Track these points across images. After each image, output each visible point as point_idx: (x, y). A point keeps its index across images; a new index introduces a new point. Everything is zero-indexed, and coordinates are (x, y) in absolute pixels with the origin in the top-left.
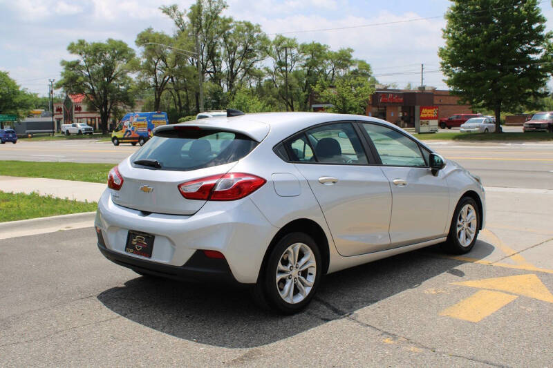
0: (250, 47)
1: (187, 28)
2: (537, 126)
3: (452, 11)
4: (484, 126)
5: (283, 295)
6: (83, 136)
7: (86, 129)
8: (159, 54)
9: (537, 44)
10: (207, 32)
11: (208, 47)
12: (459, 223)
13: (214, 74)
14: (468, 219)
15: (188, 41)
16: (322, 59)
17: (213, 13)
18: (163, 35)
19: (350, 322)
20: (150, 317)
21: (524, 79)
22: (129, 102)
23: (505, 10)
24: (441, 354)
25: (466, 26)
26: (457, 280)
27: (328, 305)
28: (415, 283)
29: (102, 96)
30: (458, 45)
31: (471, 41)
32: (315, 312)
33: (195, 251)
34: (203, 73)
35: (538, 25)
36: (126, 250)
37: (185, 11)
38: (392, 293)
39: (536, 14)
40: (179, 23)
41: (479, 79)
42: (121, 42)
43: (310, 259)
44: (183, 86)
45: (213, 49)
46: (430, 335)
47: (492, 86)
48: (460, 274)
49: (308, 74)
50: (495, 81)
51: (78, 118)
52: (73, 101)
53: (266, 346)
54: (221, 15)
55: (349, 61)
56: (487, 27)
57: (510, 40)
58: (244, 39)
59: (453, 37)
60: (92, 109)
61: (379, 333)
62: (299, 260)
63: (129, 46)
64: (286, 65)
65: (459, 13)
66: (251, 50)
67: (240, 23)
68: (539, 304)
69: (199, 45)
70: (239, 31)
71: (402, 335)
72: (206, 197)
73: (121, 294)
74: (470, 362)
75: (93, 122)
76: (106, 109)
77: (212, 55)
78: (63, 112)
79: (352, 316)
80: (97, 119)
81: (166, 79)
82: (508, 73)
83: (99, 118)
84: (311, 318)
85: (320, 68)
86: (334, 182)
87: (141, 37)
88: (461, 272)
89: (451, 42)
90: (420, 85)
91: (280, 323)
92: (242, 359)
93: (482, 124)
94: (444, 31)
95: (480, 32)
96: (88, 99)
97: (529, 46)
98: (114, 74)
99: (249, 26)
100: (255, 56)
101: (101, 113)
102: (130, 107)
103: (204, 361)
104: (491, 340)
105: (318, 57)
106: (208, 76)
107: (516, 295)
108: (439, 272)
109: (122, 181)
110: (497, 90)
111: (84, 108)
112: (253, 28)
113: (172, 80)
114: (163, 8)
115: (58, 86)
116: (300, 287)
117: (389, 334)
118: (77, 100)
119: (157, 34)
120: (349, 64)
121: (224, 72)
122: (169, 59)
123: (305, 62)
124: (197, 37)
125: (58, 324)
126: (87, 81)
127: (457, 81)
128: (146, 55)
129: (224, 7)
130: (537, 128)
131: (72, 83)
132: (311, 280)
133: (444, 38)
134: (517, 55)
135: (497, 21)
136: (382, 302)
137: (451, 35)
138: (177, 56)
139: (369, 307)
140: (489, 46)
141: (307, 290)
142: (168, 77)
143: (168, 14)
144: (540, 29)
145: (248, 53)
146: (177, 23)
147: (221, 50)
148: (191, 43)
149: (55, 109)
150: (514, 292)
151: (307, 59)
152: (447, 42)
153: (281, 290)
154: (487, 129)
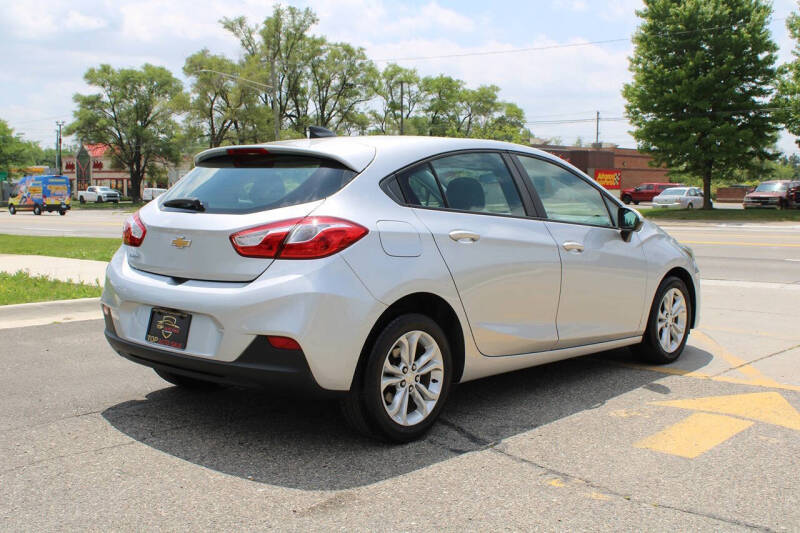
0: (350, 81)
1: (259, 51)
2: (764, 201)
3: (643, 32)
4: (687, 200)
5: (391, 412)
6: (105, 205)
7: (109, 196)
8: (218, 87)
9: (765, 82)
10: (288, 57)
11: (289, 78)
12: (661, 315)
13: (298, 118)
14: (674, 311)
15: (259, 69)
16: (454, 99)
17: (297, 29)
18: (223, 60)
19: (495, 455)
20: (182, 443)
21: (746, 131)
22: (171, 156)
23: (720, 32)
24: (639, 503)
25: (663, 54)
26: (659, 399)
27: (461, 430)
28: (595, 402)
29: (133, 146)
30: (652, 81)
31: (670, 74)
32: (440, 440)
33: (254, 337)
34: (281, 117)
35: (766, 54)
36: (146, 339)
37: (257, 26)
38: (561, 415)
39: (763, 38)
40: (247, 43)
41: (680, 130)
42: (162, 69)
43: (434, 358)
44: (252, 135)
45: (296, 82)
46: (621, 476)
47: (699, 141)
48: (665, 390)
49: (433, 122)
50: (704, 134)
51: (97, 179)
52: (90, 153)
53: (364, 488)
54: (308, 34)
55: (493, 104)
56: (693, 56)
57: (727, 76)
58: (342, 69)
59: (645, 69)
60: (118, 166)
61: (542, 471)
62: (417, 357)
63: (174, 76)
64: (402, 108)
65: (652, 34)
66: (351, 86)
67: (336, 45)
68: (787, 433)
69: (276, 76)
70: (334, 57)
71: (578, 475)
72: (273, 254)
73: (139, 410)
74: (687, 516)
75: (120, 186)
76: (138, 166)
77: (294, 91)
78: (75, 170)
79: (497, 447)
80: (125, 181)
81: (227, 124)
82: (723, 123)
83: (128, 180)
84: (435, 449)
85: (451, 114)
86: (473, 240)
87: (191, 62)
88: (664, 387)
89: (641, 76)
90: (594, 141)
91: (385, 454)
92: (324, 507)
93: (684, 196)
94: (631, 60)
95: (682, 63)
96: (113, 150)
97: (754, 84)
98: (151, 115)
99: (349, 50)
100: (357, 94)
101: (132, 172)
102: (172, 164)
103: (263, 509)
104: (716, 484)
105: (449, 97)
106: (289, 121)
107: (751, 420)
108: (632, 387)
109: (145, 233)
110: (706, 147)
111: (107, 164)
112: (354, 54)
113: (236, 126)
114: (224, 20)
115: (69, 132)
116: (418, 400)
117: (558, 473)
118: (97, 152)
119: (214, 58)
120: (492, 109)
121: (311, 117)
122: (231, 96)
123: (429, 104)
124: (273, 63)
125: (36, 451)
126: (111, 125)
127: (650, 133)
128: (198, 87)
129: (313, 21)
130: (764, 203)
131: (89, 127)
132: (435, 390)
133: (631, 70)
134: (735, 97)
135: (707, 48)
136: (544, 428)
137: (640, 66)
138: (243, 91)
139: (525, 434)
140: (696, 83)
141: (429, 406)
142: (229, 122)
143: (233, 30)
144: (770, 60)
145: (346, 89)
146: (243, 44)
147: (307, 84)
148: (264, 73)
149: (64, 165)
150: (747, 417)
151: (432, 100)
152: (635, 77)
153: (388, 404)
154: (691, 204)
